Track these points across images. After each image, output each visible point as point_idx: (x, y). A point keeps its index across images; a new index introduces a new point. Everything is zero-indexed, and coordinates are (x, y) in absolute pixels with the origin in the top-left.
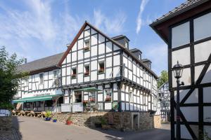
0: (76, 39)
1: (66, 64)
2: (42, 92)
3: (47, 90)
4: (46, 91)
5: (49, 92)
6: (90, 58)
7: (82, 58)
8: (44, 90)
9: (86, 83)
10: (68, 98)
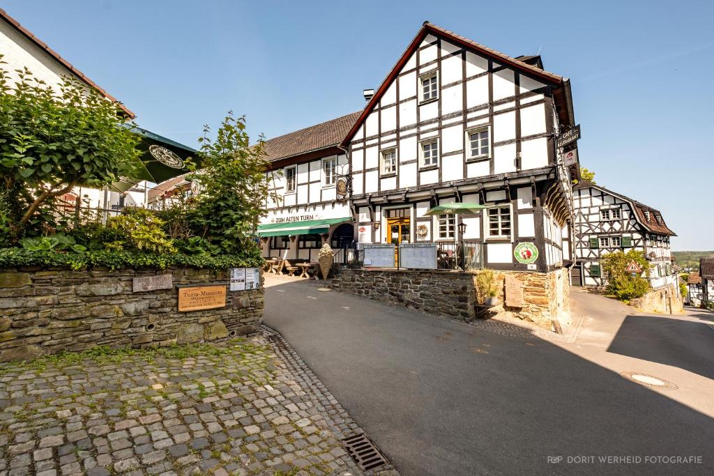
0: (395, 74)
1: (364, 140)
2: (294, 213)
3: (305, 206)
4: (301, 211)
5: (311, 212)
6: (440, 118)
7: (415, 122)
8: (297, 207)
9: (425, 189)
10: (368, 228)
